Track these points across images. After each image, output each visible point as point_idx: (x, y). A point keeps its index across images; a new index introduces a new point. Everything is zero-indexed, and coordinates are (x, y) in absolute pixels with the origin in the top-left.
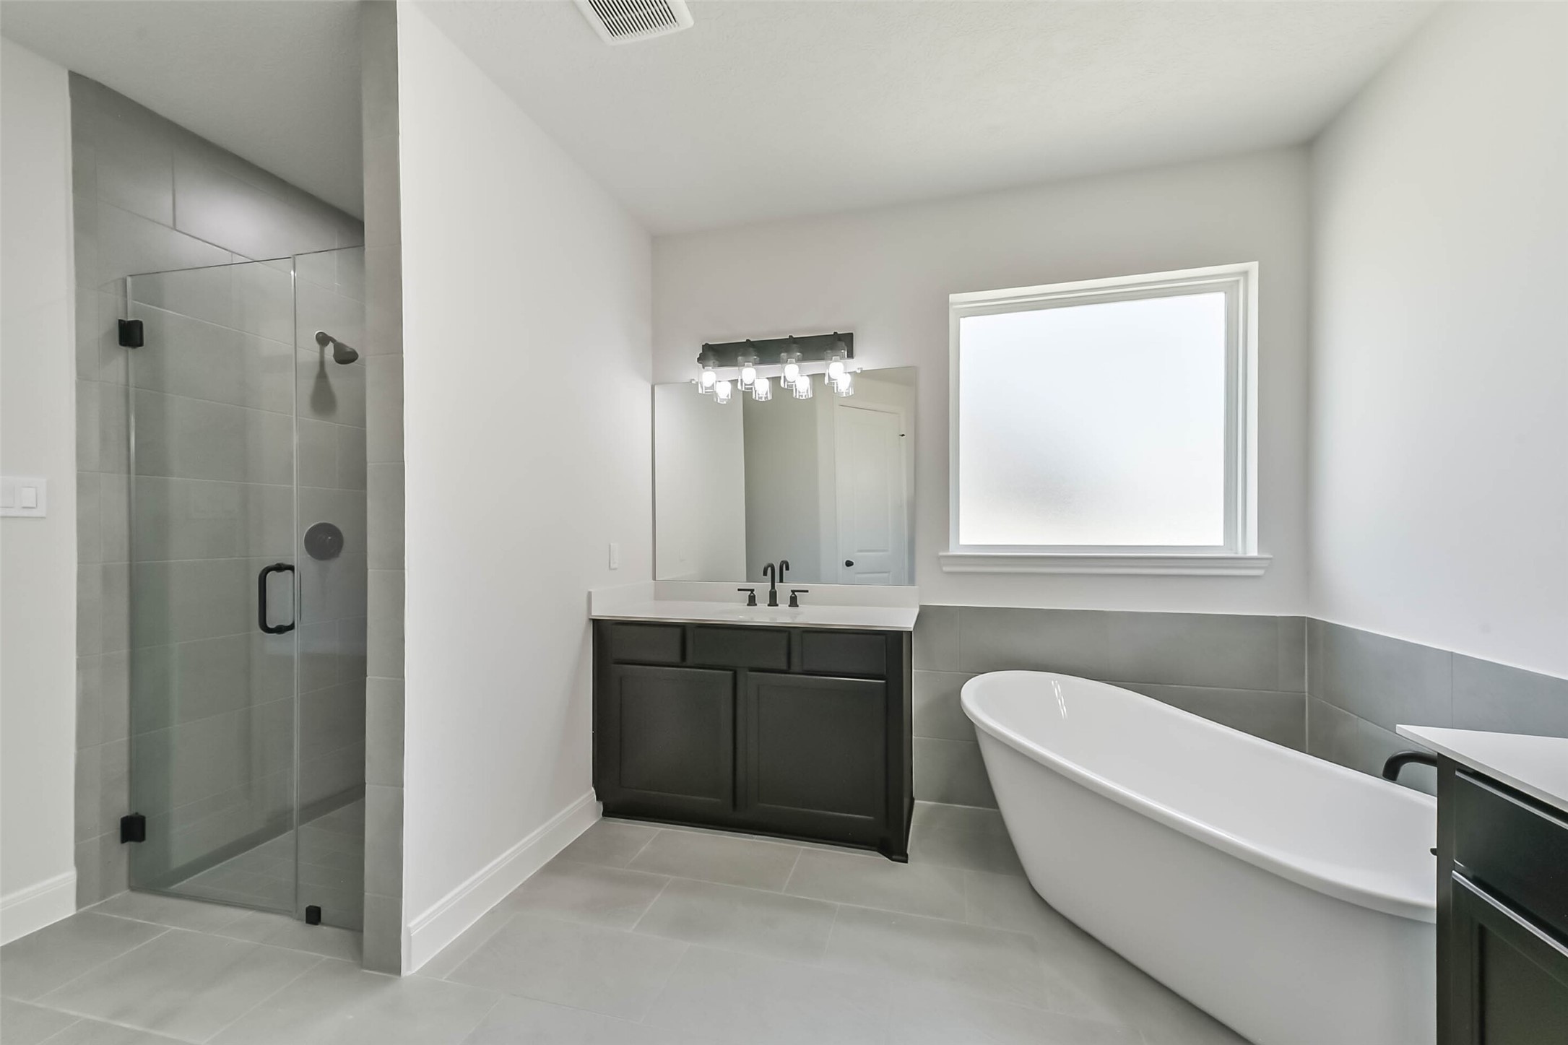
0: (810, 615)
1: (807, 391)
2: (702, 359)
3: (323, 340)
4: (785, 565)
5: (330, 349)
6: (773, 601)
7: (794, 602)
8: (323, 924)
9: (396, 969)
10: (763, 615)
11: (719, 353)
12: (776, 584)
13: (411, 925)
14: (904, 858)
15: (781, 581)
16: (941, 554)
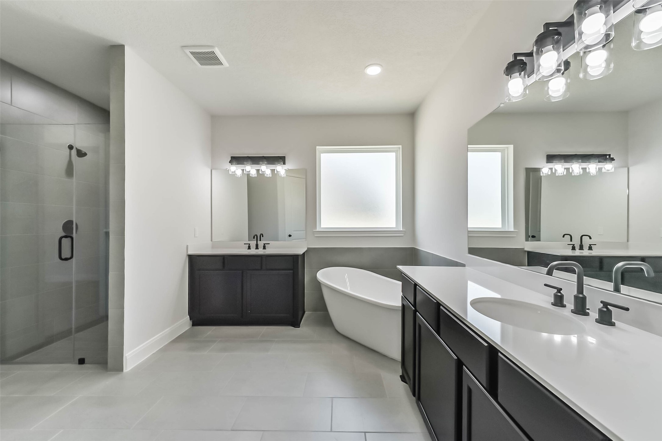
0: (269, 251)
1: (270, 174)
2: (230, 162)
3: (71, 147)
4: (262, 235)
5: (74, 152)
6: (257, 247)
7: (264, 248)
8: (86, 364)
9: (121, 369)
10: (253, 251)
11: (236, 160)
12: (258, 242)
13: (127, 355)
14: (299, 326)
15: (260, 240)
16: (314, 230)
